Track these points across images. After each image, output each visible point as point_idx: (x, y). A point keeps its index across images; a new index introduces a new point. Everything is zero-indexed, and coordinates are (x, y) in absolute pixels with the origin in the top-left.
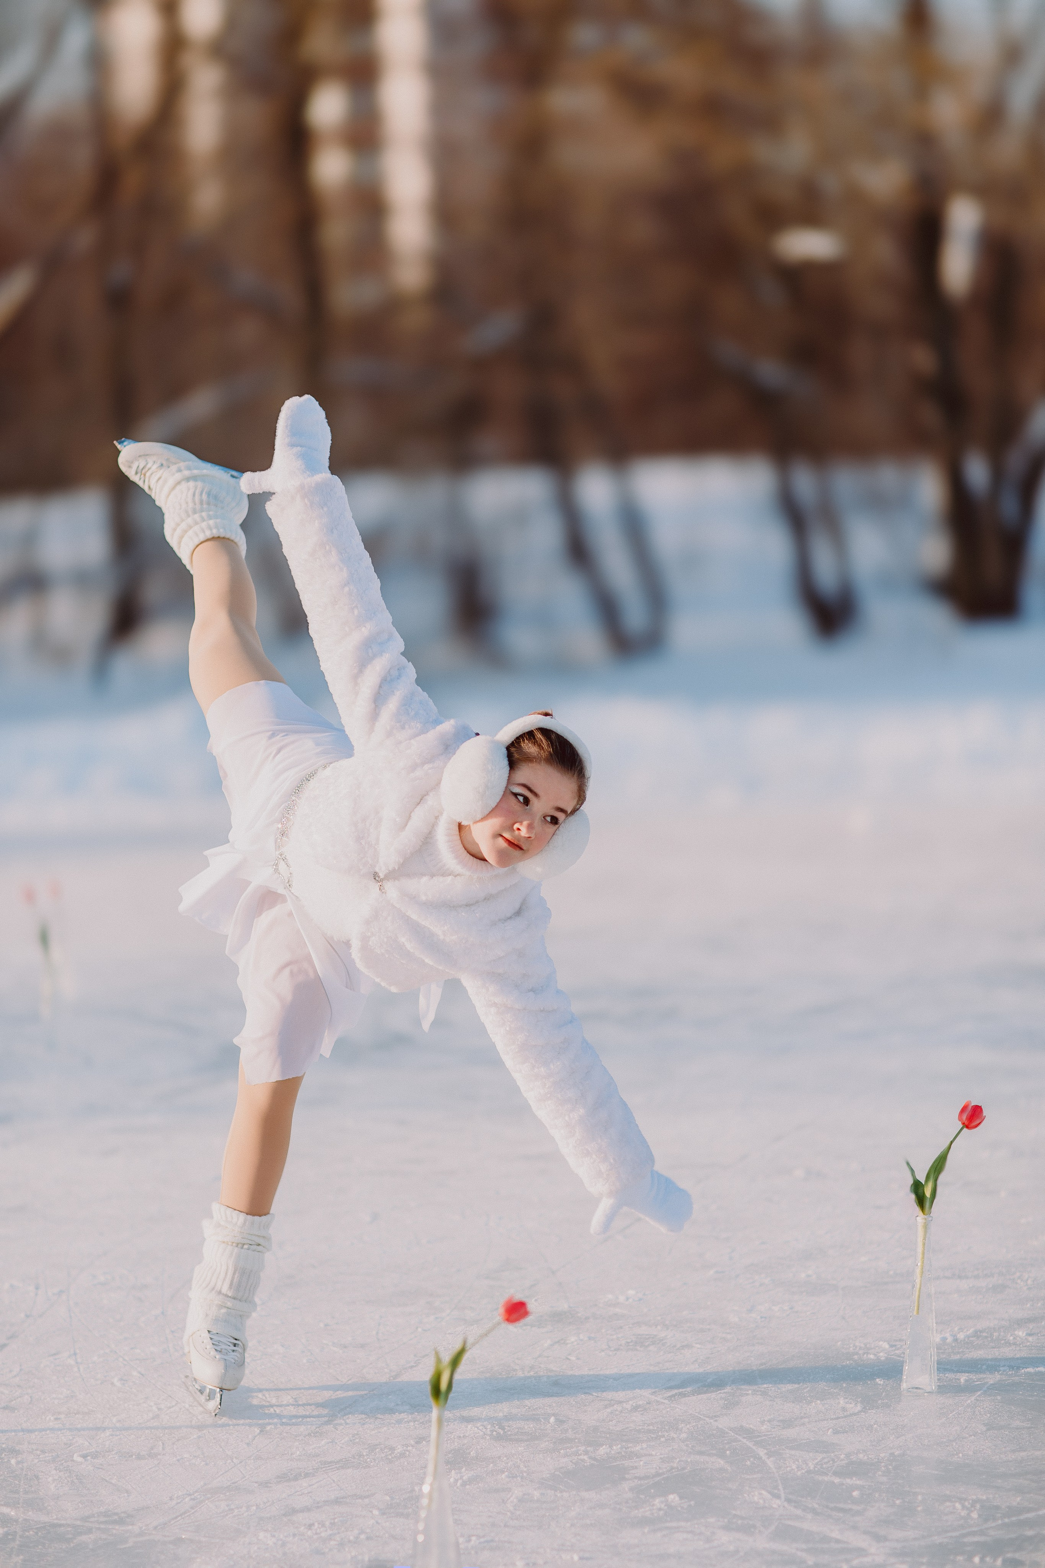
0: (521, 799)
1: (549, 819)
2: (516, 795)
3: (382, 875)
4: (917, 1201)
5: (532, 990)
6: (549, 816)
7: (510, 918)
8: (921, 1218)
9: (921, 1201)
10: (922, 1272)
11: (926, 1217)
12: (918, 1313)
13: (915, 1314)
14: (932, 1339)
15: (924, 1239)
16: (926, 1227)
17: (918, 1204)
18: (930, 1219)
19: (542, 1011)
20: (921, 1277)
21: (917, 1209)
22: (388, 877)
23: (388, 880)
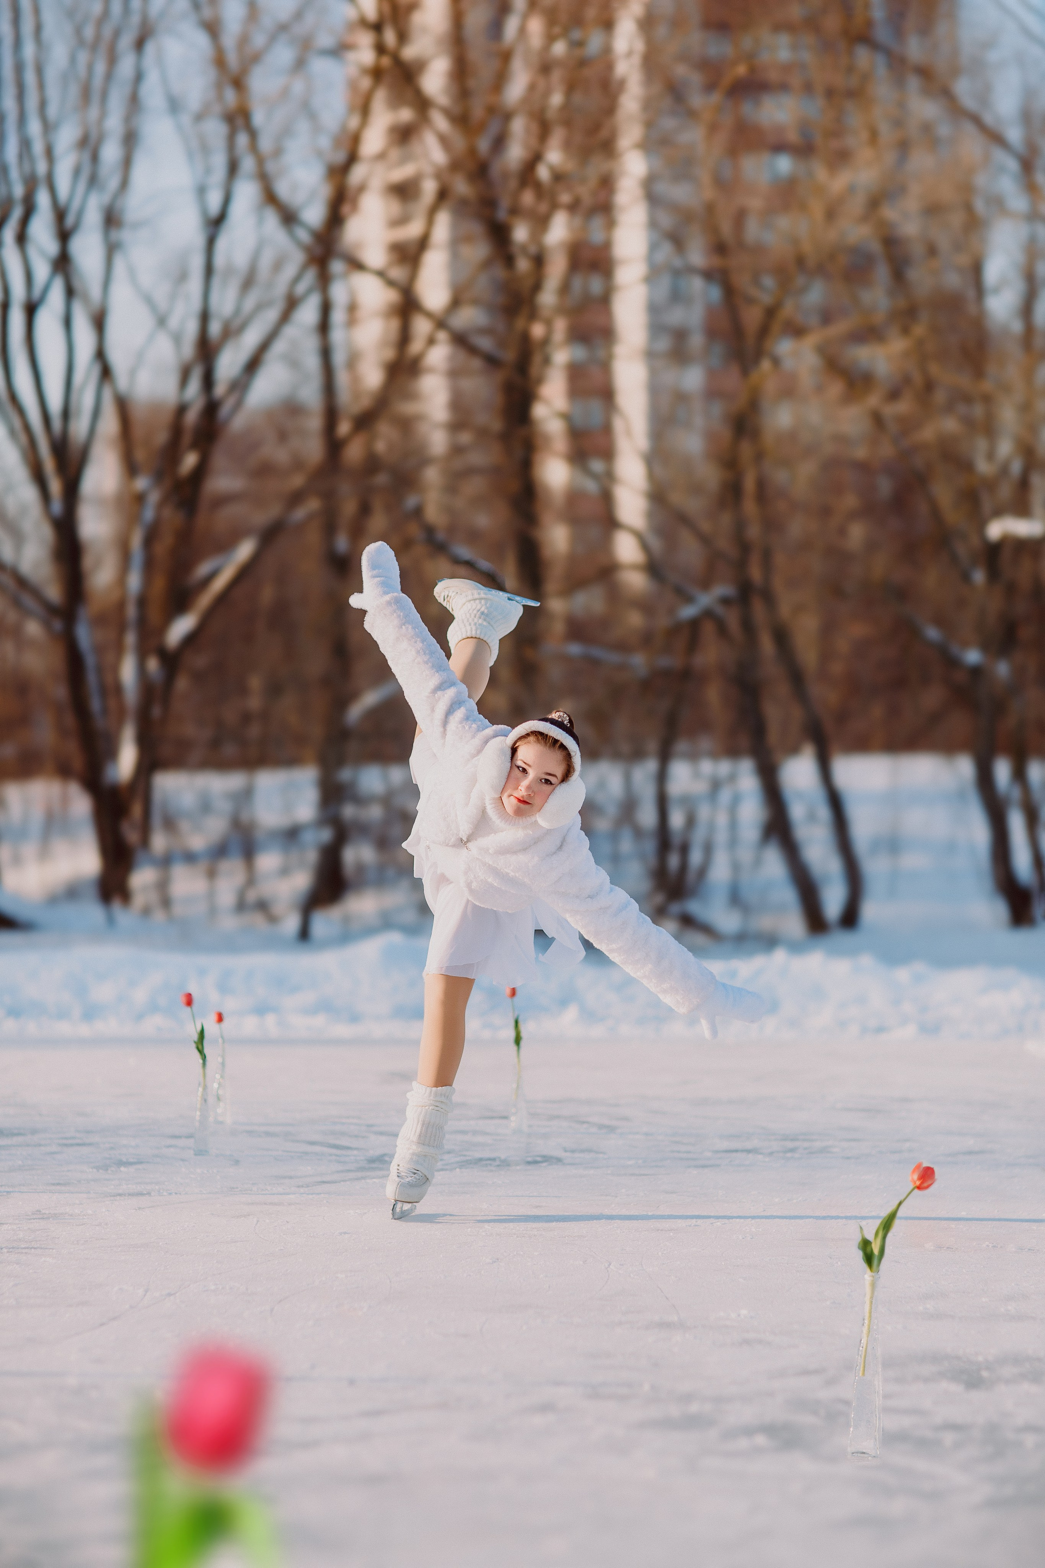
0: (521, 769)
1: (543, 781)
2: (518, 767)
3: (465, 839)
4: (865, 1258)
5: (589, 897)
6: (543, 779)
7: (555, 853)
8: (868, 1275)
9: (869, 1259)
10: (869, 1331)
11: (873, 1274)
12: (864, 1374)
13: (861, 1375)
14: (877, 1402)
15: (872, 1297)
16: (873, 1285)
17: (866, 1261)
18: (878, 1276)
19: (600, 909)
20: (868, 1337)
21: (864, 1266)
22: (468, 840)
23: (470, 842)
